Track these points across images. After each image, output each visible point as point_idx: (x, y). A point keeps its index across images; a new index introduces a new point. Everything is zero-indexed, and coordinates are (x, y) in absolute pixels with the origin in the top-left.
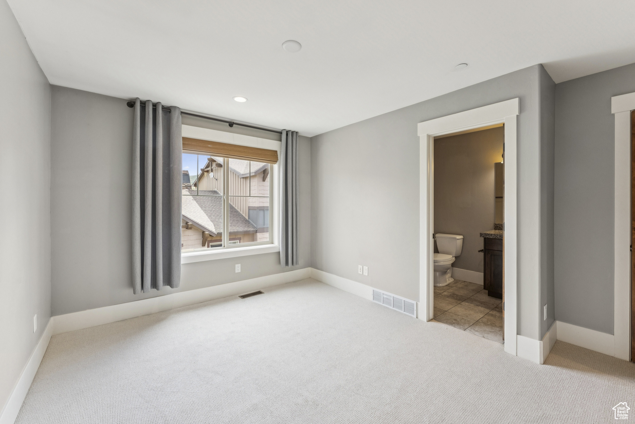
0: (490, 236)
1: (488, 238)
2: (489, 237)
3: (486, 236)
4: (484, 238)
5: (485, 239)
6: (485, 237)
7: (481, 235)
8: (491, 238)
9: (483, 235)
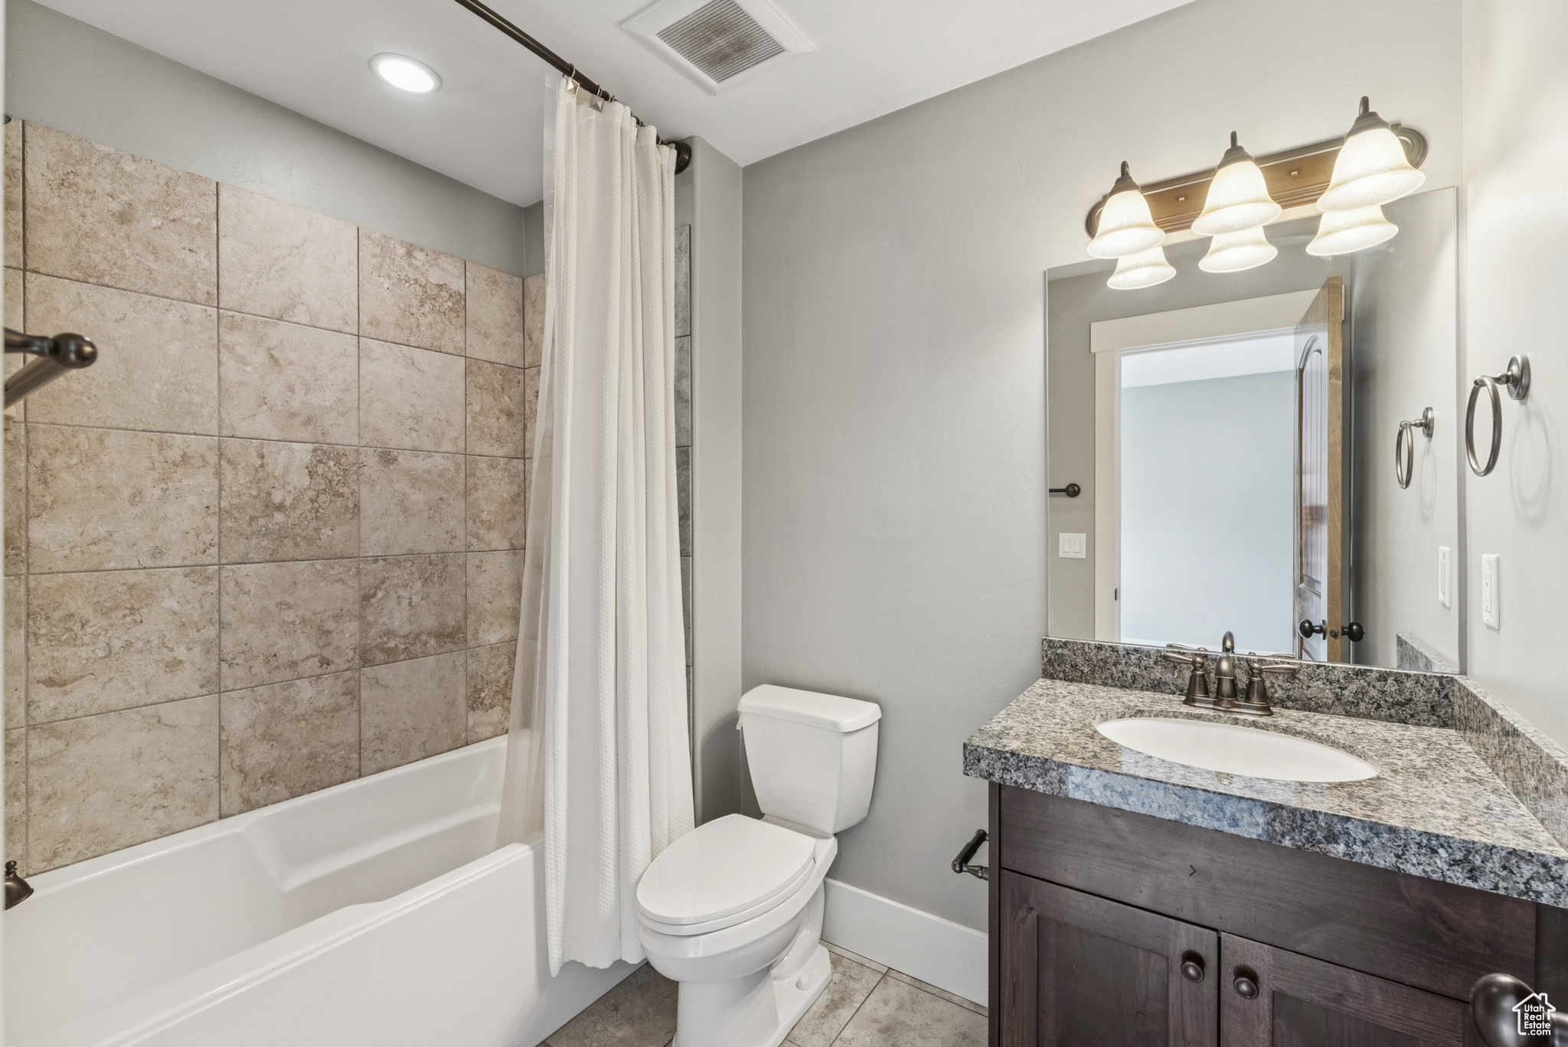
0: (1031, 775)
1: (1018, 788)
2: (1027, 780)
3: (1005, 770)
4: (991, 784)
5: (999, 794)
6: (996, 778)
7: (972, 757)
8: (1041, 788)
9: (983, 765)
